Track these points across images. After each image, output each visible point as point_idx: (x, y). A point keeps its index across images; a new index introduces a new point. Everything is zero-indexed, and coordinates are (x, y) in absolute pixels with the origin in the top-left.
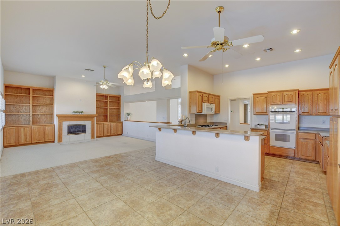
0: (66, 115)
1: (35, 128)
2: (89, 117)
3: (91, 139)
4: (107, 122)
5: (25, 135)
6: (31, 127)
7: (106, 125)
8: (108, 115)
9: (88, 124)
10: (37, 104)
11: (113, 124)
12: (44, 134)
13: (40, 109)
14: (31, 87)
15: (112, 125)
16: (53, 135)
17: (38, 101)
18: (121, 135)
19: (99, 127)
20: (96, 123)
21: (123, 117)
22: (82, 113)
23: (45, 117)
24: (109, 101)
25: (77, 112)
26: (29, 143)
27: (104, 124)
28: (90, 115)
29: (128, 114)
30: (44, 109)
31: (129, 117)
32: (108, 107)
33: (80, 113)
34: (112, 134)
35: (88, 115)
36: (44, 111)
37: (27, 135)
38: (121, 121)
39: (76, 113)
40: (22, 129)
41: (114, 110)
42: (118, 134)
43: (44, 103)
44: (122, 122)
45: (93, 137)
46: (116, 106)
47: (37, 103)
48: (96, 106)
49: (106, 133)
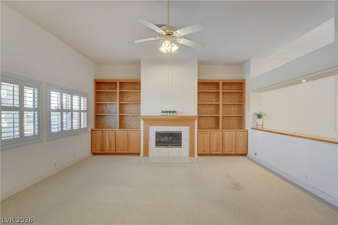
0: (151, 116)
1: (119, 134)
2: (185, 120)
3: (190, 157)
4: (219, 129)
5: (110, 142)
6: (115, 132)
7: (216, 135)
8: (221, 117)
9: (185, 131)
10: (127, 102)
11: (229, 135)
12: (128, 142)
13: (129, 108)
14: (118, 80)
15: (226, 135)
16: (138, 145)
17: (127, 98)
18: (245, 155)
19: (203, 137)
20: (198, 131)
21: (249, 121)
22: (175, 114)
23: (135, 119)
24: (223, 93)
25: (166, 112)
26: (112, 152)
27: (212, 133)
28: (185, 116)
29: (259, 116)
30: (133, 108)
31: (260, 121)
32: (221, 103)
33: (172, 114)
34: (226, 153)
35: (183, 116)
36: (134, 111)
37: (111, 143)
38: (246, 128)
39: (166, 114)
40: (107, 134)
41: (233, 109)
42: (238, 153)
43: (133, 100)
44: (247, 131)
45: (192, 154)
46: (237, 99)
47: (127, 100)
48: (198, 102)
49: (215, 150)
